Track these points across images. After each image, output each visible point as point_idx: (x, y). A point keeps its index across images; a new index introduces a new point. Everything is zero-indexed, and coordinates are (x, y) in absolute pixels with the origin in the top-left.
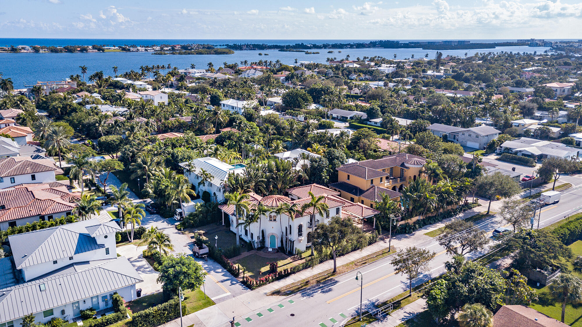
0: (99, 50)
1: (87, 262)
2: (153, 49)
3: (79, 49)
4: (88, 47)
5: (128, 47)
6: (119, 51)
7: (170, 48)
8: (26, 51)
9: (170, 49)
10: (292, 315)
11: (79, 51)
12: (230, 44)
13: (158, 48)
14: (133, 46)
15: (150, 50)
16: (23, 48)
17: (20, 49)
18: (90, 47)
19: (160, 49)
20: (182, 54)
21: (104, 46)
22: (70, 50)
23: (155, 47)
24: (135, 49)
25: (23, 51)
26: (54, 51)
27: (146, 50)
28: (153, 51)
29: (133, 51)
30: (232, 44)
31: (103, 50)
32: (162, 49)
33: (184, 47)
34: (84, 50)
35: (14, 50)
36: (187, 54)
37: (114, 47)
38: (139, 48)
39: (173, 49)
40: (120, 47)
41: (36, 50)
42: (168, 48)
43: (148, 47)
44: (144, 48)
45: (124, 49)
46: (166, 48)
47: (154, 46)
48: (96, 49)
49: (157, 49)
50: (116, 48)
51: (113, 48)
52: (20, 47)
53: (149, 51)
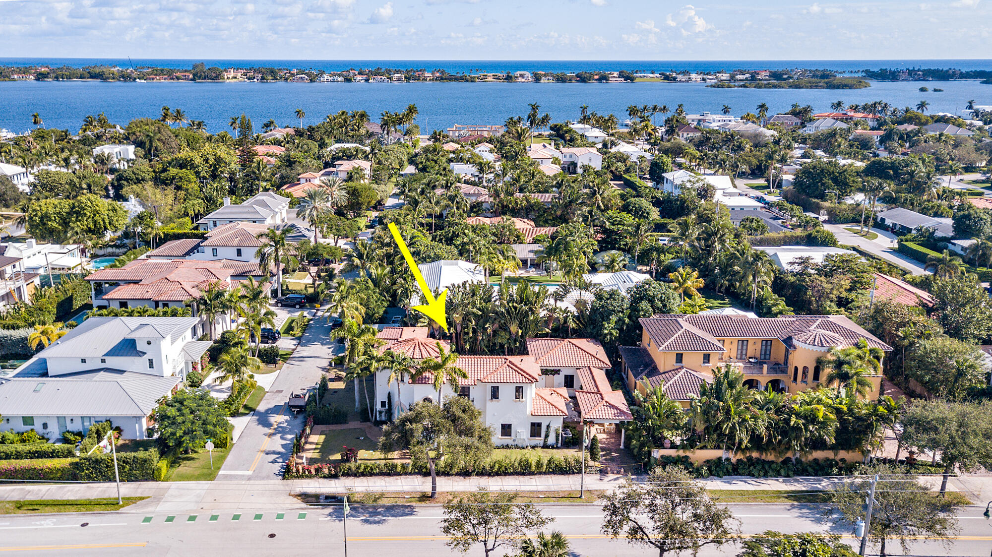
0: (626, 78)
1: (121, 372)
2: (717, 78)
3: (596, 77)
4: (610, 74)
5: (674, 75)
6: (659, 80)
7: (748, 75)
8: (523, 80)
9: (747, 78)
10: (272, 536)
11: (596, 80)
12: (872, 70)
13: (725, 76)
14: (685, 73)
15: (711, 80)
16: (522, 76)
17: (517, 77)
18: (616, 74)
19: (728, 78)
20: (760, 87)
21: (636, 72)
22: (582, 79)
23: (720, 75)
24: (685, 78)
25: (521, 79)
26: (561, 79)
27: (704, 79)
28: (716, 81)
29: (680, 81)
30: (876, 70)
31: (632, 79)
32: (732, 78)
33: (776, 76)
34: (603, 79)
35: (509, 78)
36: (770, 87)
37: (653, 73)
38: (693, 76)
39: (753, 78)
40: (662, 74)
41: (537, 79)
42: (743, 77)
43: (707, 74)
44: (701, 76)
45: (667, 78)
46: (739, 77)
47: (719, 73)
48: (623, 77)
49: (723, 78)
50: (654, 76)
51: (651, 75)
52: (518, 73)
53: (708, 81)
